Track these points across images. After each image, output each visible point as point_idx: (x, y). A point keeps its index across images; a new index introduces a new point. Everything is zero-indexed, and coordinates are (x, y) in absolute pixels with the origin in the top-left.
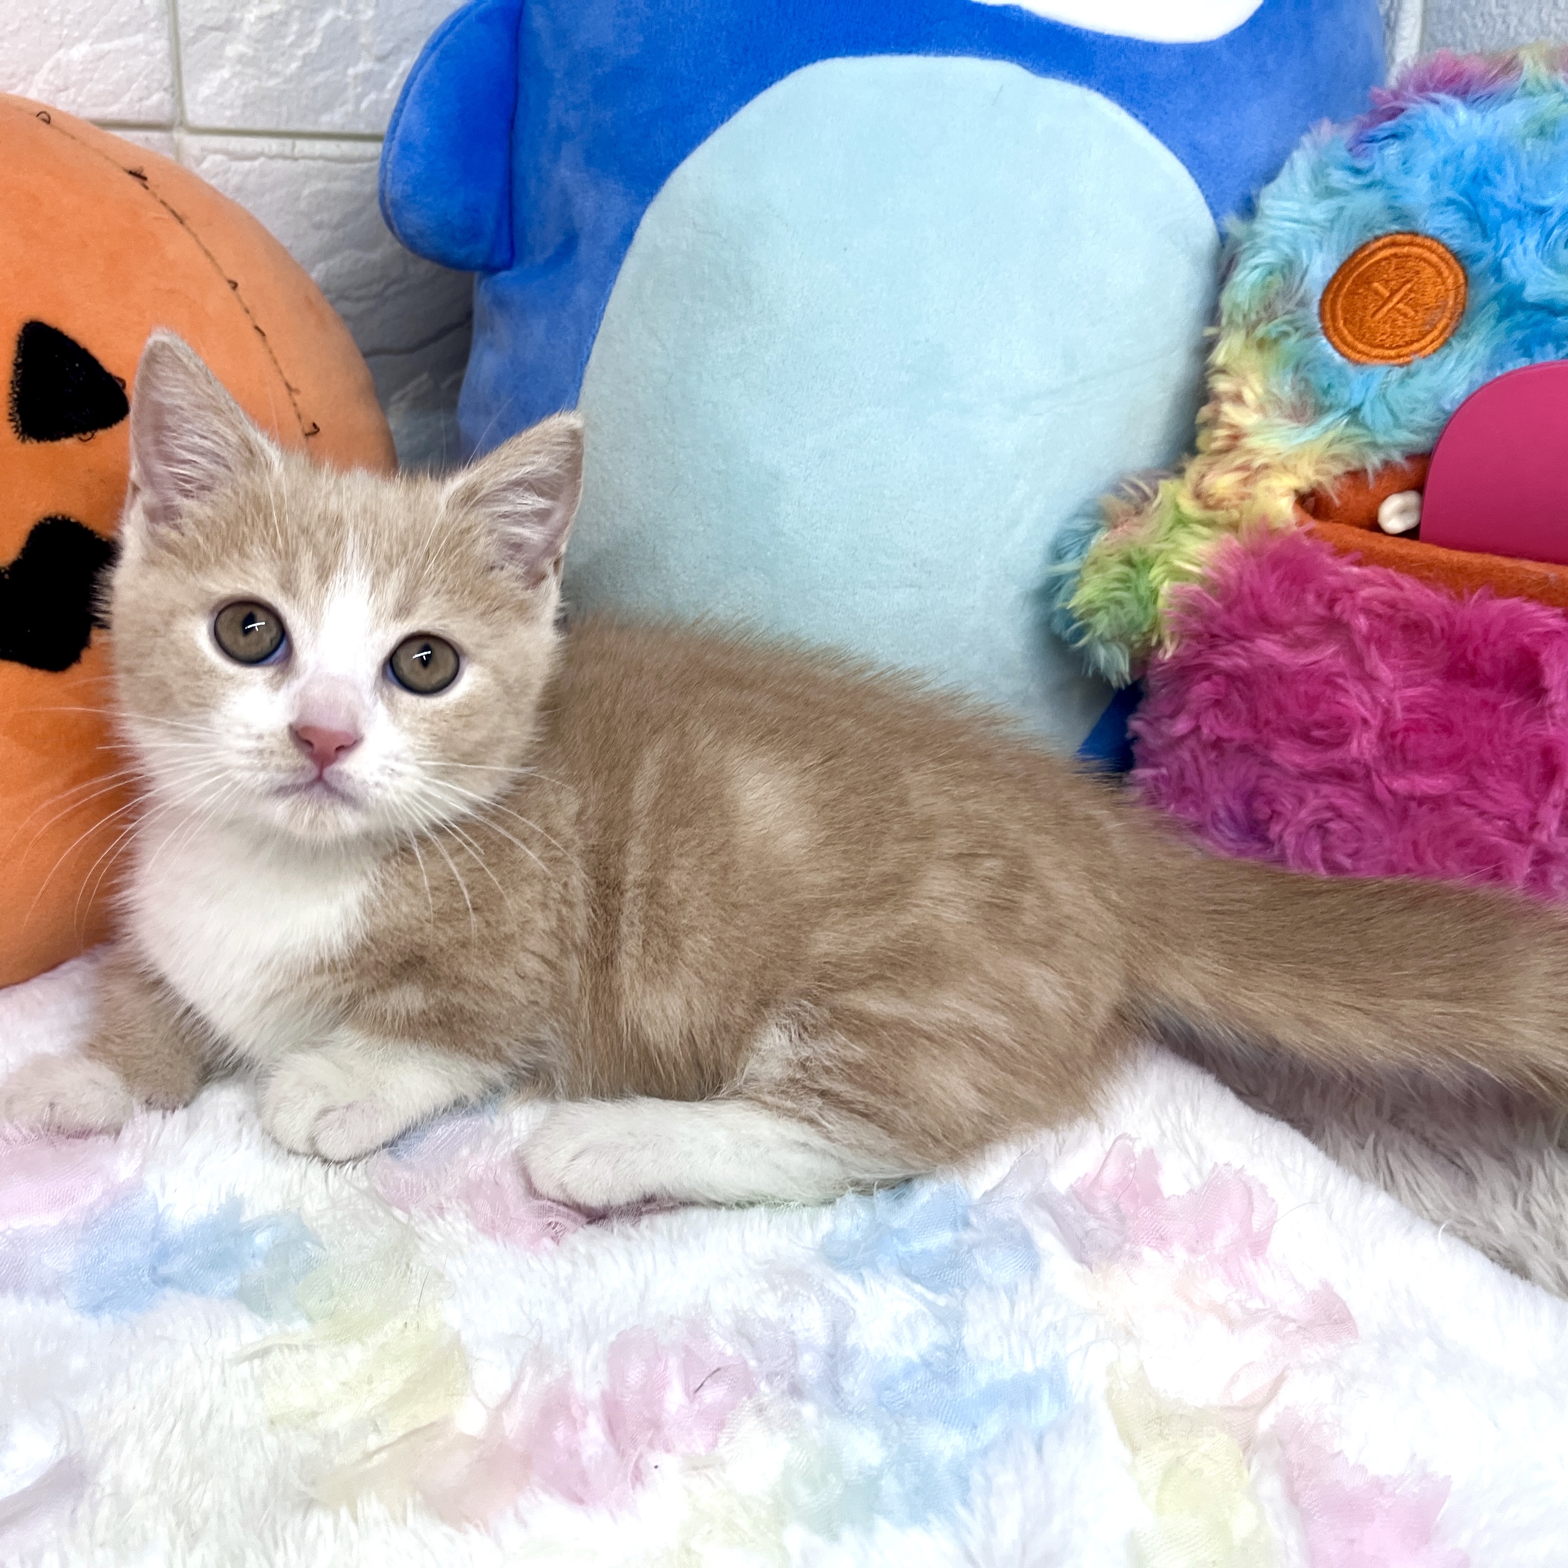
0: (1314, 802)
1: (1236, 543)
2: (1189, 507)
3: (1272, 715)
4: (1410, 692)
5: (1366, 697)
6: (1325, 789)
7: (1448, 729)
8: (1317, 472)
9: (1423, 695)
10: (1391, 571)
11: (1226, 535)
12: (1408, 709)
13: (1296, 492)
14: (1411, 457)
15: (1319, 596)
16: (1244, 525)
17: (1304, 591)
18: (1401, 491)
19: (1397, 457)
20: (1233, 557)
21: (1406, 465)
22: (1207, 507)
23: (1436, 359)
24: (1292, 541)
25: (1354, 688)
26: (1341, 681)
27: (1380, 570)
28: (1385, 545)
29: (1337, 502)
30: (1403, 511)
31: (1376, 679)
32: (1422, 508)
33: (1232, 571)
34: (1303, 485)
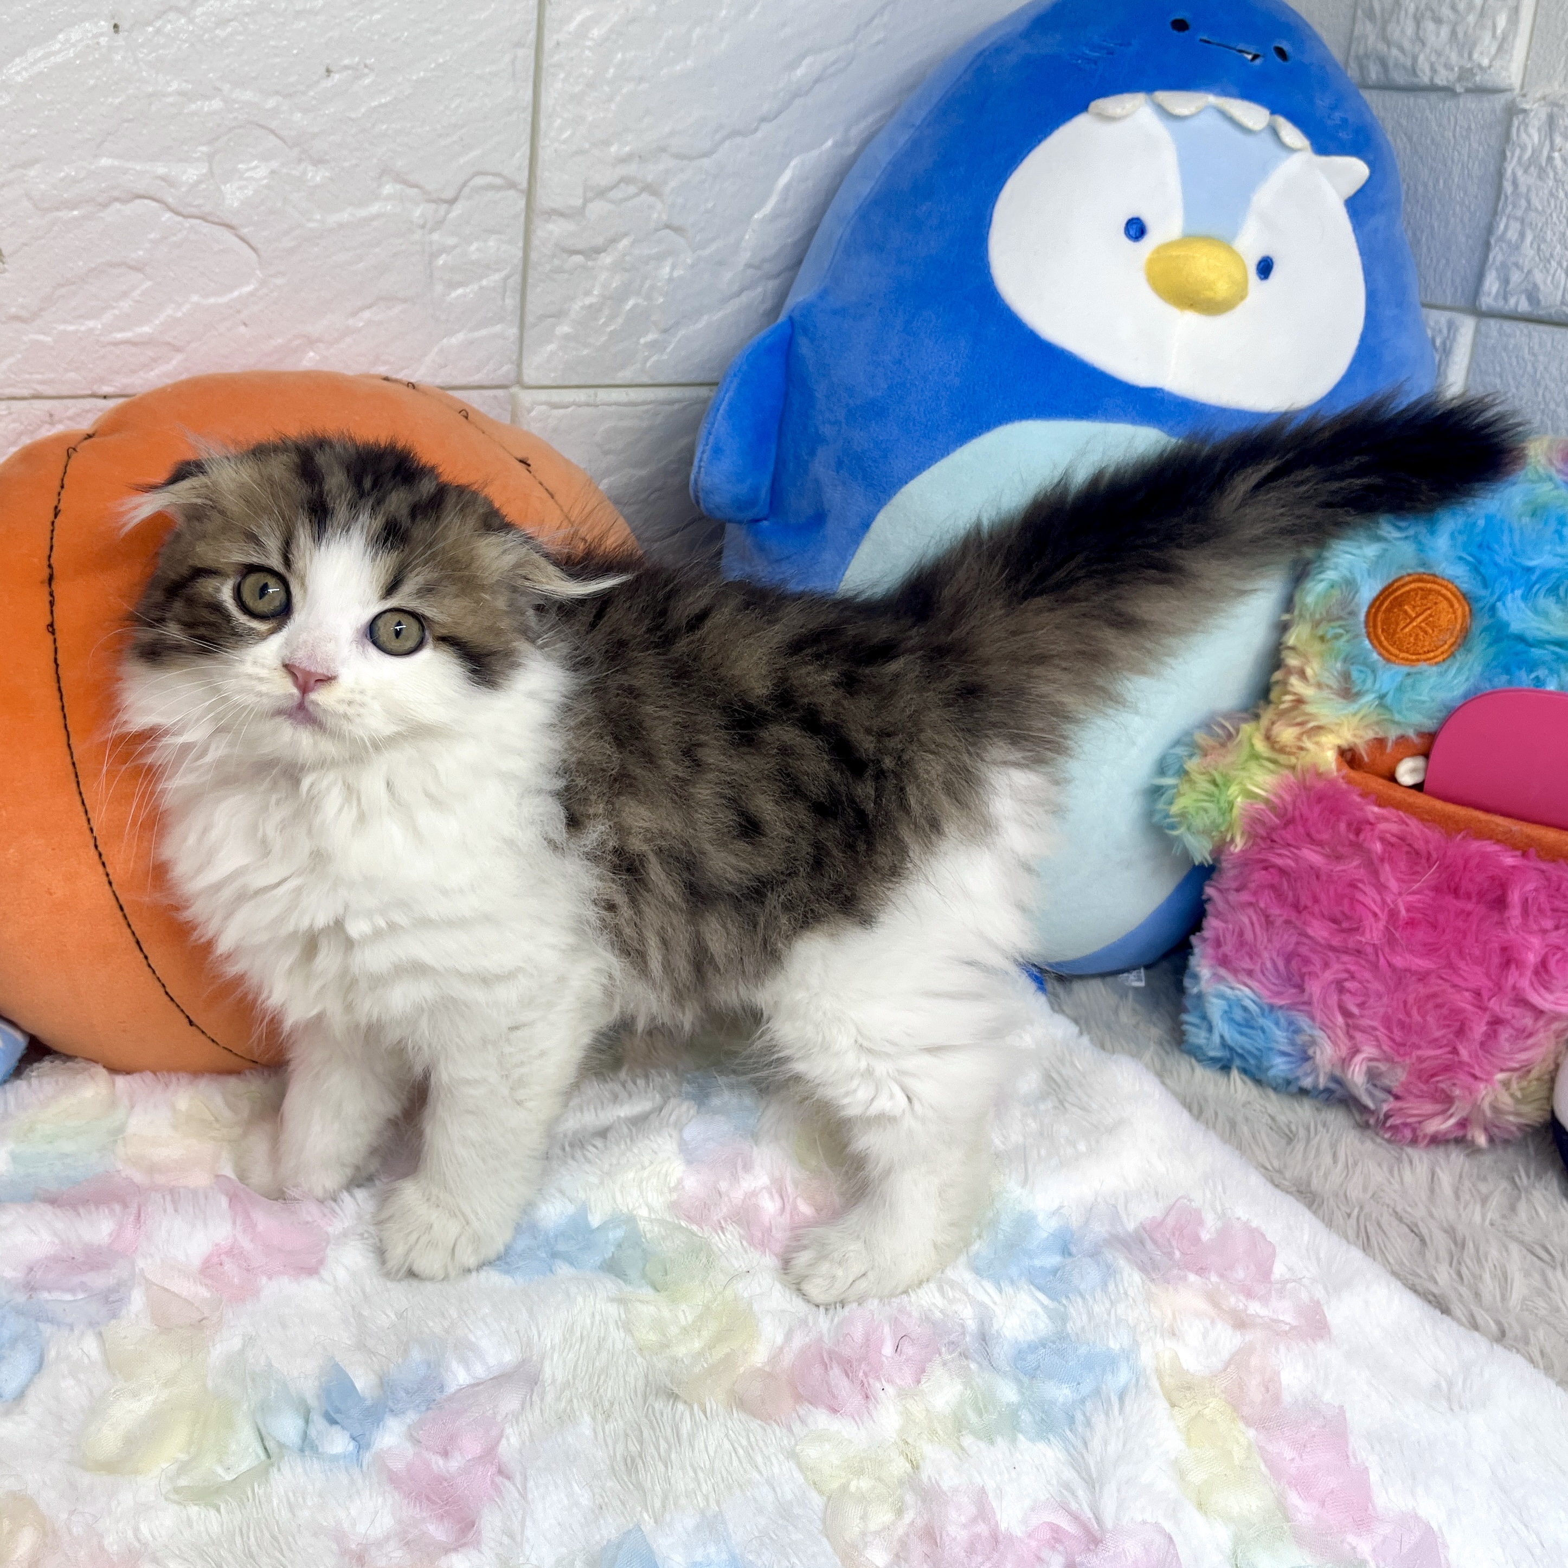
0: (1336, 966)
1: (1292, 778)
2: (1260, 746)
3: (1309, 904)
4: (1410, 898)
5: (1378, 898)
6: (1345, 958)
7: (1434, 926)
8: (1355, 736)
9: (1419, 901)
10: (1401, 813)
11: (1286, 772)
12: (1408, 910)
13: (1339, 747)
14: (1421, 735)
15: (1349, 825)
16: (1299, 767)
17: (1338, 820)
18: (1413, 755)
19: (1411, 733)
20: (1289, 788)
21: (1416, 740)
22: (1273, 748)
23: (1445, 666)
24: (1332, 783)
25: (1371, 891)
26: (1360, 885)
27: (1394, 811)
28: (1399, 794)
29: (1366, 759)
30: (1414, 771)
31: (1386, 887)
32: (1426, 769)
33: (1288, 798)
34: (1344, 744)
